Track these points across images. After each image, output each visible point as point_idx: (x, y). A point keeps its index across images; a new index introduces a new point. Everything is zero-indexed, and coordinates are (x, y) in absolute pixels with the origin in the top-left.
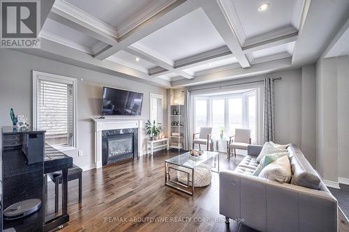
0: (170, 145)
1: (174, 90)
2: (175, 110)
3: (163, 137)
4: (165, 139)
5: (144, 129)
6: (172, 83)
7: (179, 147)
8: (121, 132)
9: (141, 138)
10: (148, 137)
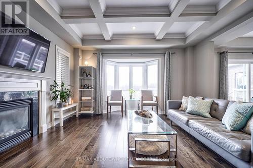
0: (80, 111)
1: (83, 51)
2: (85, 72)
3: (73, 102)
4: (75, 105)
5: (48, 94)
6: (83, 41)
7: (91, 112)
9: (44, 105)
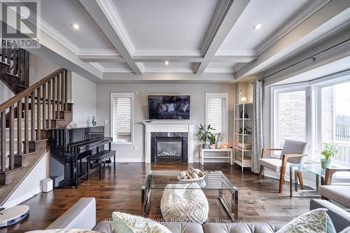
2: (242, 111)
6: (235, 74)
8: (169, 135)
10: (202, 143)
